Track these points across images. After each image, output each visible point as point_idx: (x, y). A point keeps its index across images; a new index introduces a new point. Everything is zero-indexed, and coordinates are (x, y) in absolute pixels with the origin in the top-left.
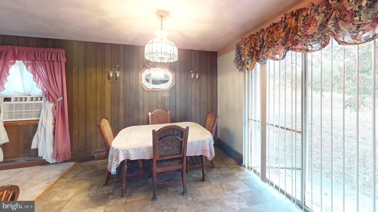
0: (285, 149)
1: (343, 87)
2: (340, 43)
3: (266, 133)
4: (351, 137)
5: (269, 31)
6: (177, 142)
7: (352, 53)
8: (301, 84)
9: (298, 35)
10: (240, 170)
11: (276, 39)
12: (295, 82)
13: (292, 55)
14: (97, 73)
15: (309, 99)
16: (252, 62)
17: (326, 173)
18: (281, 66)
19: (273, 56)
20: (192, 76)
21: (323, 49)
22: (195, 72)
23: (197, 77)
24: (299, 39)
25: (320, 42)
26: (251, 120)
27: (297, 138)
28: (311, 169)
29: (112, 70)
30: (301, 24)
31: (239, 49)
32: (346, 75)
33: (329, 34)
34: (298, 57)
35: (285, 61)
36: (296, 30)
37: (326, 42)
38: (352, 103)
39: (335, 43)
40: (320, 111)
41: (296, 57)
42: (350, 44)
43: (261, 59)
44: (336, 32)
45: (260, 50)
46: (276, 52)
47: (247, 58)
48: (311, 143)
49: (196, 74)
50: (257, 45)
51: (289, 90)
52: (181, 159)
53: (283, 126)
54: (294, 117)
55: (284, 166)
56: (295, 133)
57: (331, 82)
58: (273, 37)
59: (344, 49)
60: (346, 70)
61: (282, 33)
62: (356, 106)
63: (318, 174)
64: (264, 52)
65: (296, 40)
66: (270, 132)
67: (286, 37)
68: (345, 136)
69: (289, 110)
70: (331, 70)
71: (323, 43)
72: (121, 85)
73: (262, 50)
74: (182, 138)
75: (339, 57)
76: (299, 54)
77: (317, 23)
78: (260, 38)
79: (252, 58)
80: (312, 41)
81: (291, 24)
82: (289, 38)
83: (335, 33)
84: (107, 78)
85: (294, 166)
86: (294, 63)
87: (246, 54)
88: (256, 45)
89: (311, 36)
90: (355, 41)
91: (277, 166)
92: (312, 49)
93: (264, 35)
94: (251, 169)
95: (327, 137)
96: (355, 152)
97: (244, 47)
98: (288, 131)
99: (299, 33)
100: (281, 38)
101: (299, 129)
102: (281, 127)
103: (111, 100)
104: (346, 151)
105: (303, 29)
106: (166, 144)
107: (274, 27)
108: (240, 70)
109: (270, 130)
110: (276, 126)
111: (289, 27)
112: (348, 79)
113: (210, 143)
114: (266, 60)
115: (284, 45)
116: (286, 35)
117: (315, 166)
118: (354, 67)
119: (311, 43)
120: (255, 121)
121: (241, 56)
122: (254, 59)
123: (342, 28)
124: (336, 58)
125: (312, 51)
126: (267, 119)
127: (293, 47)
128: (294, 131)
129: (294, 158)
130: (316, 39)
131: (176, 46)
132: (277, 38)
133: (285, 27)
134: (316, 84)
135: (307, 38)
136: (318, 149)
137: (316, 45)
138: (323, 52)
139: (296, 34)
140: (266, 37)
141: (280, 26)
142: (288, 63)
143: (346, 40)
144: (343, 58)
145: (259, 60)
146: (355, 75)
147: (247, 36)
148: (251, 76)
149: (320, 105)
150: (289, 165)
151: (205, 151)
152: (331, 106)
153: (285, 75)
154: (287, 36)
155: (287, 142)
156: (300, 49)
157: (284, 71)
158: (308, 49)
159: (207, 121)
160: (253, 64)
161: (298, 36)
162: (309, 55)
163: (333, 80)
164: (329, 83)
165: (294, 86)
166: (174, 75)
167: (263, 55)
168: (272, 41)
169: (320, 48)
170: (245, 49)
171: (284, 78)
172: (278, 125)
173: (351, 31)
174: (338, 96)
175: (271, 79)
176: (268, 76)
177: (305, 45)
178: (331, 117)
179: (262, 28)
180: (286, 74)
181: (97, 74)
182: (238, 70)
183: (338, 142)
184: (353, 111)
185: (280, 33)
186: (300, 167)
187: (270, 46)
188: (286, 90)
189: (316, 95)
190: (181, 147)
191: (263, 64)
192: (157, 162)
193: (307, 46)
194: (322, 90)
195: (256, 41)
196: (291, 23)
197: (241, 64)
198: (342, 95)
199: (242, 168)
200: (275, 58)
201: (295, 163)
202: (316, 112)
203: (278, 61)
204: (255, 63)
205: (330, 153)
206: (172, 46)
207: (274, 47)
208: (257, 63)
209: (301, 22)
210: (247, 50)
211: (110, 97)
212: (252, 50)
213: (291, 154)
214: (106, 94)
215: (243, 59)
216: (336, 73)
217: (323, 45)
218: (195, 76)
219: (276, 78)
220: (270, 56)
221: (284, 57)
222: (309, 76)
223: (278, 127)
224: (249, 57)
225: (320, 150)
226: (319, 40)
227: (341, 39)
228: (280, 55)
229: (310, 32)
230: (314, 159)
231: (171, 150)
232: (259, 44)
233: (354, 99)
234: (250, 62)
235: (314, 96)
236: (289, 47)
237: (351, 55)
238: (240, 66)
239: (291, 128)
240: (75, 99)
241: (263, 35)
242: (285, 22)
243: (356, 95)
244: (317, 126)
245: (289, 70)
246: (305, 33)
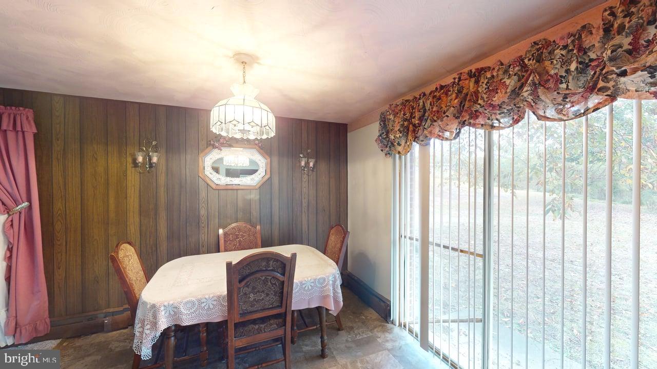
0: (457, 287)
1: (544, 182)
2: (540, 118)
3: (428, 258)
4: (553, 260)
5: (434, 97)
6: (275, 284)
7: (555, 132)
8: (483, 177)
9: (479, 104)
10: (385, 330)
11: (444, 109)
12: (474, 174)
13: (469, 133)
14: (109, 154)
15: (495, 200)
16: (406, 142)
17: (519, 324)
18: (453, 149)
19: (440, 134)
20: (303, 164)
21: (516, 125)
22: (308, 156)
23: (311, 165)
24: (481, 110)
25: (511, 116)
26: (405, 237)
27: (477, 266)
28: (496, 319)
29: (141, 150)
30: (484, 89)
31: (384, 121)
32: (547, 164)
33: (524, 105)
34: (479, 137)
35: (459, 142)
36: (475, 97)
37: (520, 116)
38: (555, 206)
39: (533, 117)
40: (511, 219)
41: (476, 136)
42: (554, 120)
43: (421, 138)
44: (534, 102)
45: (420, 125)
46: (444, 127)
47: (398, 136)
48: (497, 274)
49: (310, 160)
50: (415, 117)
51: (465, 186)
52: (283, 316)
53: (456, 247)
54: (472, 230)
55: (457, 318)
56: (473, 257)
57: (526, 175)
58: (440, 105)
59: (546, 126)
60: (548, 156)
61: (455, 100)
62: (561, 211)
63: (507, 326)
64: (426, 127)
65: (476, 111)
66: (436, 257)
67: (460, 106)
68: (546, 260)
69: (464, 220)
70: (527, 157)
71: (515, 117)
72: (162, 180)
73: (424, 124)
74: (283, 274)
75: (538, 138)
76: (481, 132)
77: (507, 88)
78: (419, 106)
79: (407, 136)
80: (500, 114)
81: (468, 89)
82: (465, 108)
83: (533, 104)
84: (130, 165)
85: (472, 317)
86: (473, 145)
87: (396, 129)
88: (412, 116)
89: (498, 107)
90: (560, 116)
91: (446, 317)
92: (499, 124)
93: (426, 101)
94: (405, 326)
95: (520, 262)
96: (559, 285)
97: (393, 119)
98: (463, 254)
99: (480, 102)
100: (453, 107)
101: (480, 250)
102: (453, 249)
103: (140, 206)
104: (548, 284)
105: (487, 96)
106: (254, 288)
107: (442, 91)
108: (386, 155)
109: (435, 254)
110: (444, 247)
111: (465, 91)
112: (551, 170)
113: (334, 282)
114: (430, 139)
115: (457, 118)
116: (461, 103)
117: (503, 314)
118: (559, 152)
119: (498, 117)
120: (411, 239)
121: (388, 133)
122: (410, 137)
123: (542, 97)
124: (535, 139)
125: (499, 128)
126: (431, 235)
127: (472, 121)
128: (472, 253)
129: (472, 302)
130: (506, 111)
131: (273, 112)
132: (446, 107)
133: (460, 92)
134: (505, 177)
135: (493, 110)
136: (508, 284)
137: (506, 120)
138: (516, 130)
139: (476, 102)
140: (429, 104)
141: (452, 90)
142: (463, 144)
143: (548, 115)
144: (544, 140)
145: (418, 140)
146: (560, 165)
147: (399, 101)
148: (405, 164)
149: (511, 210)
150: (464, 315)
151: (325, 298)
152: (526, 211)
153: (458, 162)
154: (462, 105)
155: (461, 274)
156: (482, 125)
157: (458, 158)
158: (494, 125)
159: (330, 242)
160: (408, 146)
161: (479, 106)
162: (495, 134)
163: (529, 171)
164: (523, 176)
165: (472, 180)
166: (269, 160)
167: (425, 132)
168: (438, 112)
169: (511, 124)
170: (394, 121)
171: (458, 168)
172: (447, 245)
173: (555, 103)
174: (536, 195)
175: (437, 168)
176: (431, 164)
177: (489, 119)
178: (526, 229)
179: (423, 90)
180: (461, 162)
181: (110, 158)
182: (383, 154)
183: (536, 269)
184: (557, 218)
185: (451, 100)
186: (480, 316)
187: (435, 118)
188: (460, 186)
189: (506, 194)
190: (282, 293)
191: (425, 145)
192: (237, 325)
193: (492, 120)
194: (513, 187)
195: (413, 110)
196: (468, 87)
197: (388, 145)
198: (542, 194)
199: (390, 325)
200: (443, 137)
201: (473, 309)
202: (505, 221)
203: (448, 142)
204: (412, 144)
205: (525, 289)
206: (265, 113)
207: (442, 121)
208: (414, 143)
209: (484, 85)
210: (399, 123)
211: (137, 201)
212: (406, 123)
213: (468, 294)
214: (128, 195)
215: (392, 137)
216: (534, 160)
217: (516, 120)
218: (307, 163)
219: (444, 168)
220: (436, 133)
221: (456, 136)
222: (494, 165)
223: (448, 248)
224: (401, 135)
225: (510, 284)
226: (510, 113)
227: (541, 113)
228: (451, 132)
229: (497, 101)
230: (502, 301)
231: (263, 299)
232: (417, 115)
233: (558, 201)
234: (403, 142)
235: (501, 195)
236: (466, 120)
237: (556, 135)
238: (387, 147)
239: (467, 250)
240: (58, 205)
241: (424, 101)
242: (458, 84)
243: (561, 194)
244: (506, 244)
245: (465, 155)
246: (489, 102)
